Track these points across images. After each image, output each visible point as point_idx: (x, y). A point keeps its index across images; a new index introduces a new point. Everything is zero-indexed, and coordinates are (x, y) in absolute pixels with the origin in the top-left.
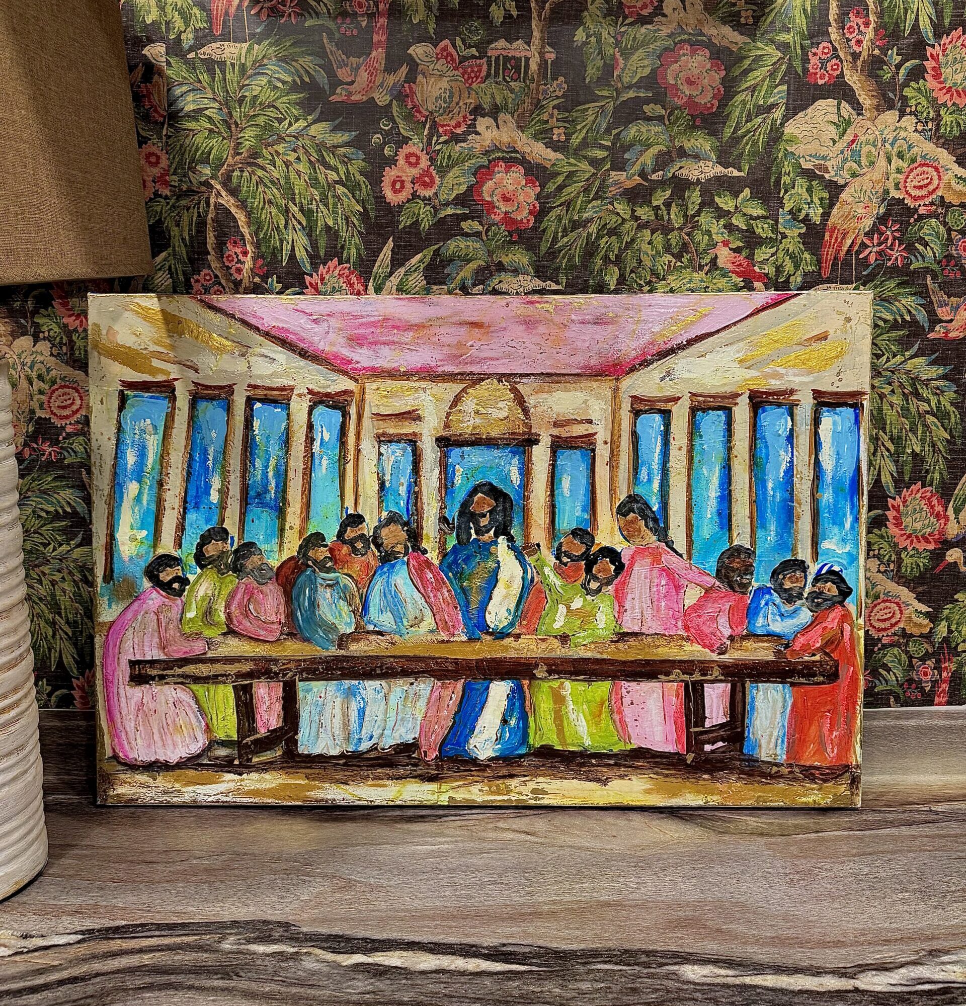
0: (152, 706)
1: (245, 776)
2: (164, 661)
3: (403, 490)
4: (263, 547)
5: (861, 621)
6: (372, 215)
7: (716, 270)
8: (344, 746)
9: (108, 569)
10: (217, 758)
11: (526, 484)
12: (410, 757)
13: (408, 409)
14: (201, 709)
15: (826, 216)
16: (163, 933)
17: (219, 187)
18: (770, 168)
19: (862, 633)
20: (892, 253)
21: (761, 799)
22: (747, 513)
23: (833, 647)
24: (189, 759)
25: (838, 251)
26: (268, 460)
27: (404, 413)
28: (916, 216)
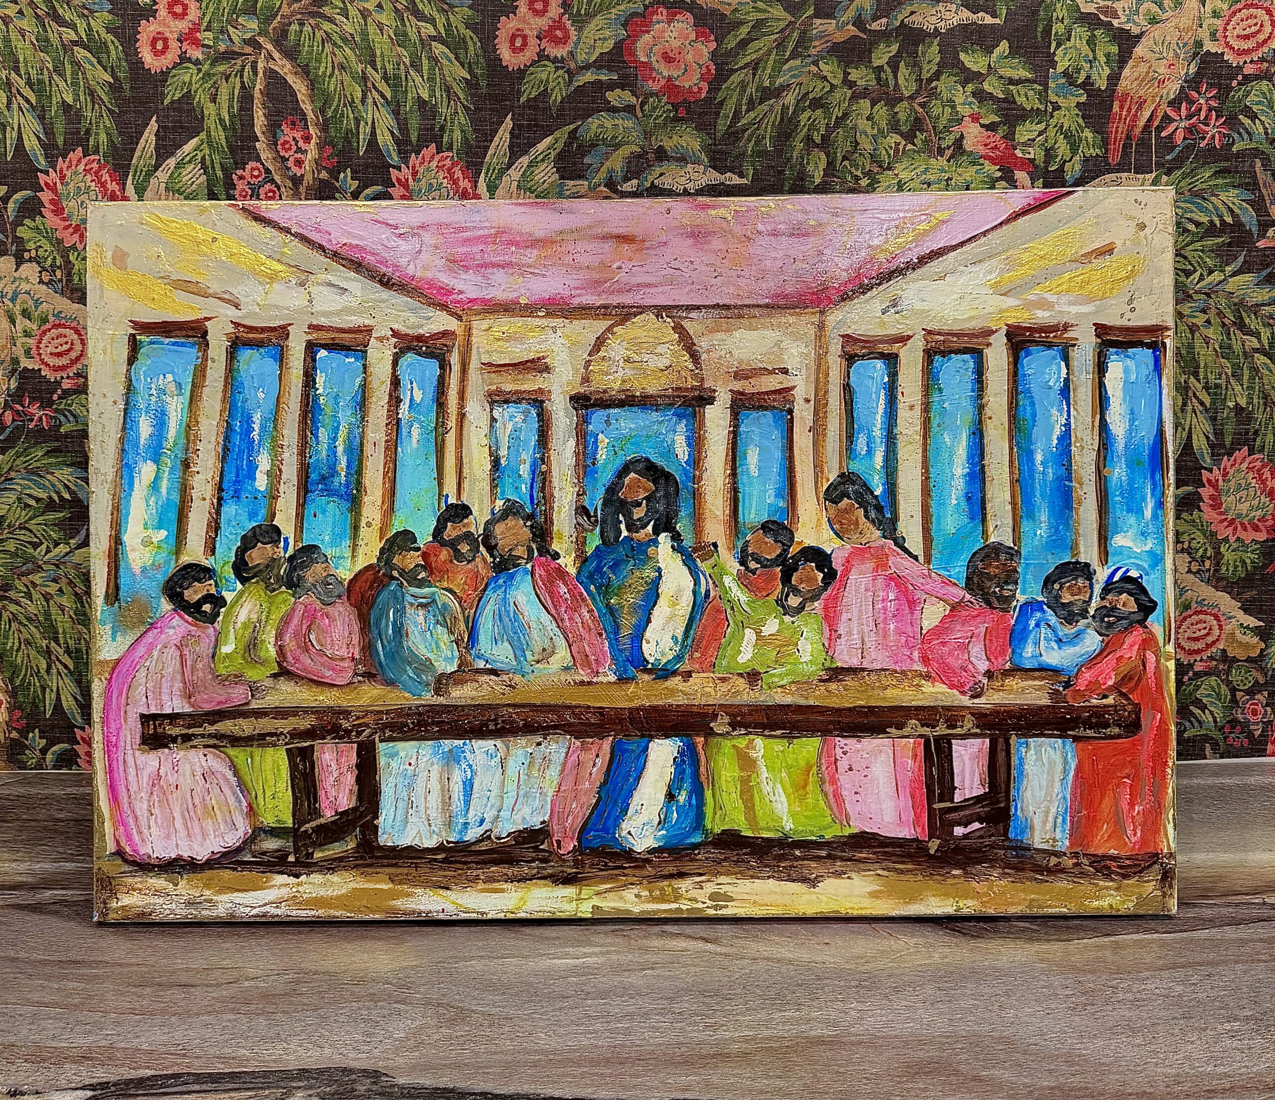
0: (172, 779)
1: (303, 878)
2: (189, 715)
3: (525, 470)
4: (329, 552)
5: (1170, 648)
6: (483, 83)
7: (962, 154)
8: (444, 834)
9: (112, 584)
10: (264, 853)
11: (696, 460)
12: (536, 849)
13: (532, 356)
14: (241, 784)
15: (1114, 79)
16: (204, 1087)
17: (270, 47)
18: (1035, 13)
19: (1171, 665)
20: (1207, 129)
21: (1033, 903)
22: (1008, 497)
23: (1132, 684)
24: (224, 855)
25: (1132, 127)
26: (337, 429)
27: (527, 362)
28: (1240, 78)
